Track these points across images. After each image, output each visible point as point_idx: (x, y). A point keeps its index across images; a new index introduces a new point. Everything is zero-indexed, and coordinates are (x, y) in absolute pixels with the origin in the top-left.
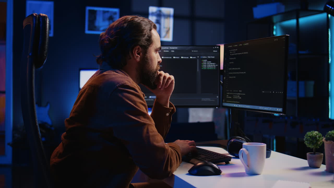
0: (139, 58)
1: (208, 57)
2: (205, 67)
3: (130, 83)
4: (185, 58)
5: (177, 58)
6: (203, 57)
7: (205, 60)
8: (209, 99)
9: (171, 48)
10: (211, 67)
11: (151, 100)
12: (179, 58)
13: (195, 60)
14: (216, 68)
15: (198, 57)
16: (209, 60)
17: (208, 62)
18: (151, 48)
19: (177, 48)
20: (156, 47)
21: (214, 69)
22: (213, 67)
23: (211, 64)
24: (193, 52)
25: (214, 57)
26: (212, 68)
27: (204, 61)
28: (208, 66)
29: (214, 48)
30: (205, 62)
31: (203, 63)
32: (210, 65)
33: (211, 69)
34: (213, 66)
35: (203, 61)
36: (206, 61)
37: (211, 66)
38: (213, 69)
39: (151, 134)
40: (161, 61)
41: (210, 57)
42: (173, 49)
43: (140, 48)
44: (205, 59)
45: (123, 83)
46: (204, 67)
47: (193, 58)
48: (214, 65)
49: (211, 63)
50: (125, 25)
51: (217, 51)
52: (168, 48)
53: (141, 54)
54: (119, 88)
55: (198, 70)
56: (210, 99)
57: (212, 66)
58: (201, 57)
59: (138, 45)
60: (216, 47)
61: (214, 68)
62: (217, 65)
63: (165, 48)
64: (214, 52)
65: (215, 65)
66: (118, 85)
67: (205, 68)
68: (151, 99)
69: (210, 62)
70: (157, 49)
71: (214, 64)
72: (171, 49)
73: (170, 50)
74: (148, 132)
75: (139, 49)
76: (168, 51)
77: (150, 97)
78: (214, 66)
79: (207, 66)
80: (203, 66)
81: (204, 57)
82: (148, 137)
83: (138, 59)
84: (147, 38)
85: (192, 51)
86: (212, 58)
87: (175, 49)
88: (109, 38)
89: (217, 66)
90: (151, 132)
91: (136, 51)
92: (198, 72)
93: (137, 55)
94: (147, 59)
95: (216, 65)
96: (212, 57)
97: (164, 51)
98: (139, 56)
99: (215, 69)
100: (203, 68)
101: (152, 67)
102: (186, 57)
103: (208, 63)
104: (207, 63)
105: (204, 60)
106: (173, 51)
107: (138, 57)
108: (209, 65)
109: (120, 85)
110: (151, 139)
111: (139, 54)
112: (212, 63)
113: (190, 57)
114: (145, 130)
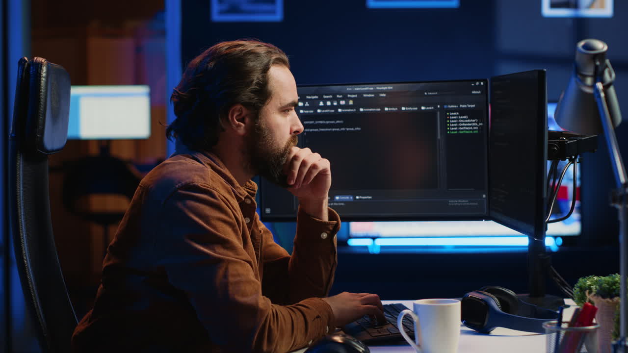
0: (242, 128)
1: (461, 106)
2: (456, 129)
3: (204, 182)
4: (410, 110)
5: (393, 109)
6: (449, 106)
7: (455, 114)
8: (464, 202)
9: (378, 88)
10: (467, 128)
11: (340, 204)
12: (396, 109)
13: (432, 114)
14: (478, 130)
15: (439, 106)
16: (462, 112)
17: (461, 117)
18: (268, 106)
19: (392, 88)
20: (280, 104)
21: (474, 132)
22: (471, 128)
23: (467, 121)
24: (428, 95)
25: (473, 106)
26: (471, 130)
27: (452, 116)
28: (462, 127)
29: (473, 85)
30: (455, 117)
31: (449, 119)
32: (465, 125)
33: (467, 132)
34: (473, 127)
35: (449, 116)
36: (457, 116)
37: (467, 126)
38: (471, 132)
39: (231, 279)
40: (300, 129)
41: (466, 106)
42: (382, 90)
43: (244, 109)
44: (454, 110)
45: (188, 181)
46: (453, 129)
47: (428, 108)
48: (474, 124)
49: (467, 119)
50: (212, 64)
51: (479, 92)
52: (372, 89)
53: (247, 120)
54: (180, 191)
55: (439, 137)
56: (467, 201)
57: (470, 126)
58: (445, 107)
59: (237, 103)
60: (477, 83)
61: (475, 130)
62: (480, 124)
63: (366, 89)
64: (474, 94)
65: (476, 124)
66: (179, 186)
67: (454, 131)
68: (337, 202)
69: (464, 117)
70: (283, 107)
71: (474, 121)
72: (380, 90)
73: (377, 93)
74: (225, 276)
75: (241, 111)
76: (373, 95)
77: (337, 198)
78: (476, 126)
79: (458, 127)
80: (449, 127)
81: (452, 106)
82: (226, 285)
83: (242, 131)
84: (256, 88)
85: (426, 94)
86: (470, 108)
87: (388, 89)
88: (178, 93)
89: (481, 126)
90: (234, 276)
91: (235, 116)
92: (439, 140)
93: (237, 122)
94: (259, 129)
95: (478, 123)
96: (469, 106)
97: (365, 95)
98: (243, 125)
99: (476, 132)
100: (450, 130)
101: (272, 144)
102: (413, 107)
103: (462, 119)
104: (458, 119)
105: (452, 114)
106: (384, 95)
107: (239, 126)
108: (463, 124)
109: (182, 184)
110: (231, 288)
111: (242, 120)
112: (469, 118)
113: (421, 108)
114: (221, 272)
